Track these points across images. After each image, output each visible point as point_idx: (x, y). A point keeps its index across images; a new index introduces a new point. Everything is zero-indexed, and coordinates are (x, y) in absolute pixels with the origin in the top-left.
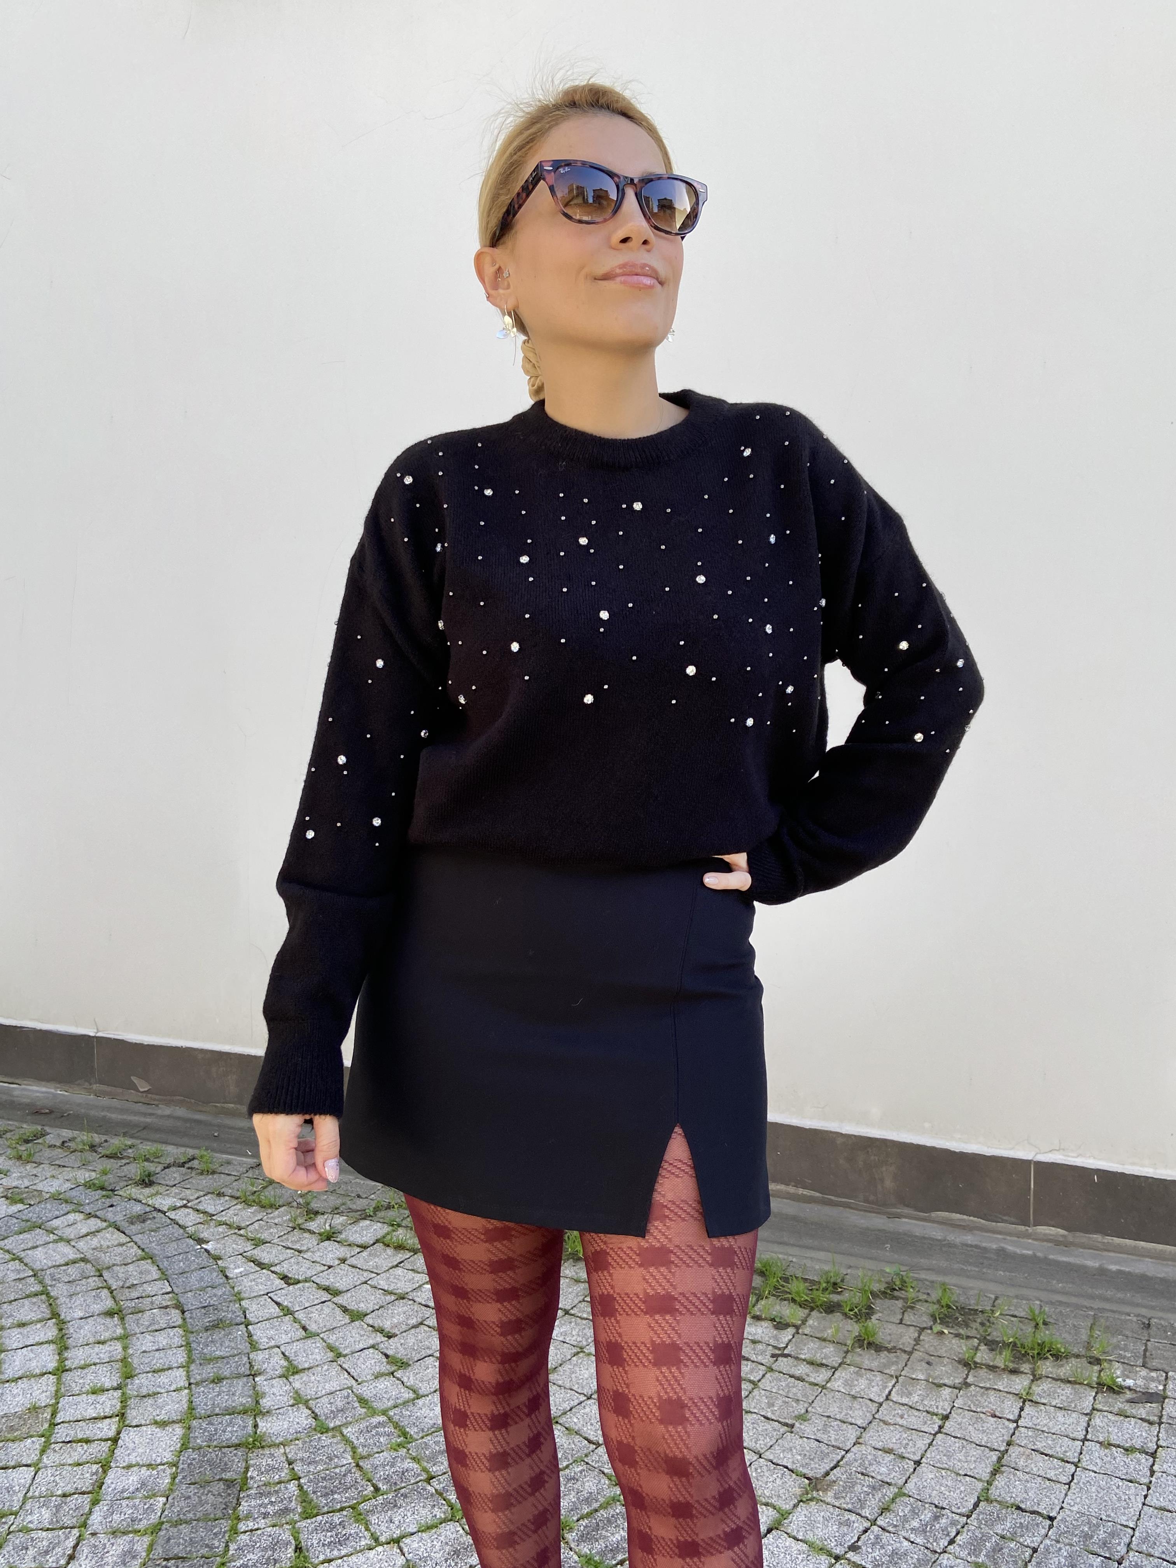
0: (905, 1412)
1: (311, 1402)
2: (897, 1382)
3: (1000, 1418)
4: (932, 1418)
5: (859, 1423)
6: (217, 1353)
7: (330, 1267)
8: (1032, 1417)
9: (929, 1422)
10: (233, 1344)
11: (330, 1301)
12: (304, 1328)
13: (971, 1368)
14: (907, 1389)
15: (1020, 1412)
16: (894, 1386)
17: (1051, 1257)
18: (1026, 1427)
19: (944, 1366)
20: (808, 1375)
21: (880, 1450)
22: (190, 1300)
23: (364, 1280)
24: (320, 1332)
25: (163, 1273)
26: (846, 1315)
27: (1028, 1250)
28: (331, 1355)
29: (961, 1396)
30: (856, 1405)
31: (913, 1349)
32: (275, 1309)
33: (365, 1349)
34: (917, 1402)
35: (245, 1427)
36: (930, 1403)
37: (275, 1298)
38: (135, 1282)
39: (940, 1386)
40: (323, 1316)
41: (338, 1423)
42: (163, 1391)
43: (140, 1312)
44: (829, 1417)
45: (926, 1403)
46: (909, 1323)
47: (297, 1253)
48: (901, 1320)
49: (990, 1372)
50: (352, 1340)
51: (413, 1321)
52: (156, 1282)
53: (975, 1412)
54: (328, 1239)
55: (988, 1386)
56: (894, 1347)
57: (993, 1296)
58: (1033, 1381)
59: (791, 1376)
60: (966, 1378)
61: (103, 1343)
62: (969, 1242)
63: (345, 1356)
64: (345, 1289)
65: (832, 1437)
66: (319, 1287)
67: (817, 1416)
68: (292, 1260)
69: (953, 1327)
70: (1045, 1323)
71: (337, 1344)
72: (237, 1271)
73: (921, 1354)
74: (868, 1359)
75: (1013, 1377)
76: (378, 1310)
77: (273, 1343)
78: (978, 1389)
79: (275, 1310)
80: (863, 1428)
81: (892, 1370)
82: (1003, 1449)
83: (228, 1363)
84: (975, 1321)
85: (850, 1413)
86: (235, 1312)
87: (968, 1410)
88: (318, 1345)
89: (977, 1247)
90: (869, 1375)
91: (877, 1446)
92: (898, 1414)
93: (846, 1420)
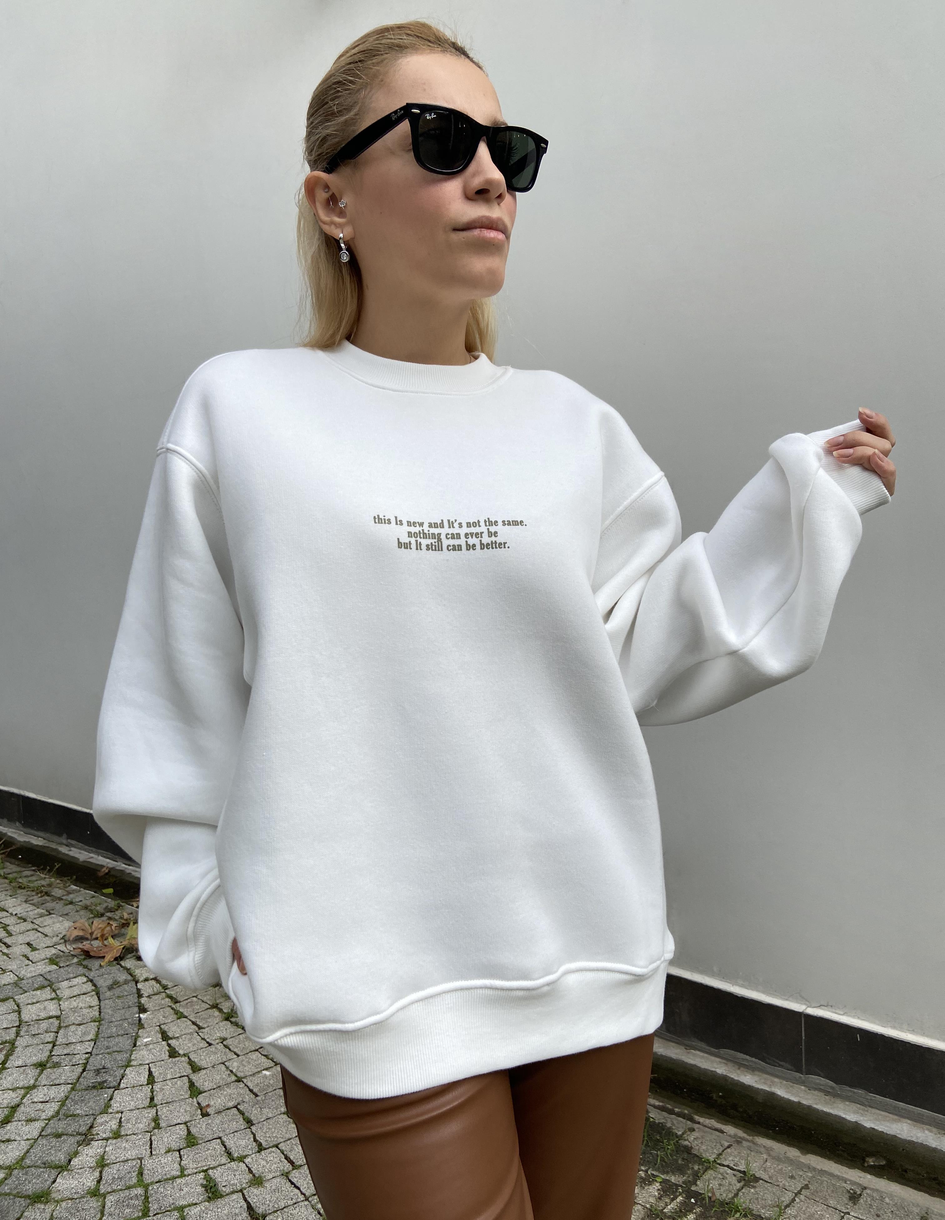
1: (106, 1166)
6: (78, 1111)
7: (210, 1044)
10: (93, 1105)
11: (187, 1076)
12: (152, 1098)
22: (93, 1061)
23: (224, 1060)
24: (160, 1103)
25: (97, 1035)
27: (796, 1096)
28: (151, 1125)
32: (144, 1077)
33: (179, 1124)
35: (46, 1180)
37: (152, 1068)
38: (74, 1041)
40: (173, 1089)
41: (109, 1189)
42: (18, 1139)
43: (57, 1067)
47: (197, 1029)
50: (177, 1114)
51: (231, 1104)
52: (87, 1043)
54: (227, 1019)
61: (13, 1090)
63: (161, 1128)
64: (205, 1067)
66: (189, 1062)
68: (189, 1035)
71: (164, 1116)
72: (145, 1040)
76: (214, 1089)
77: (121, 1108)
79: (144, 1079)
83: (78, 1121)
86: (117, 1077)
88: (150, 1115)
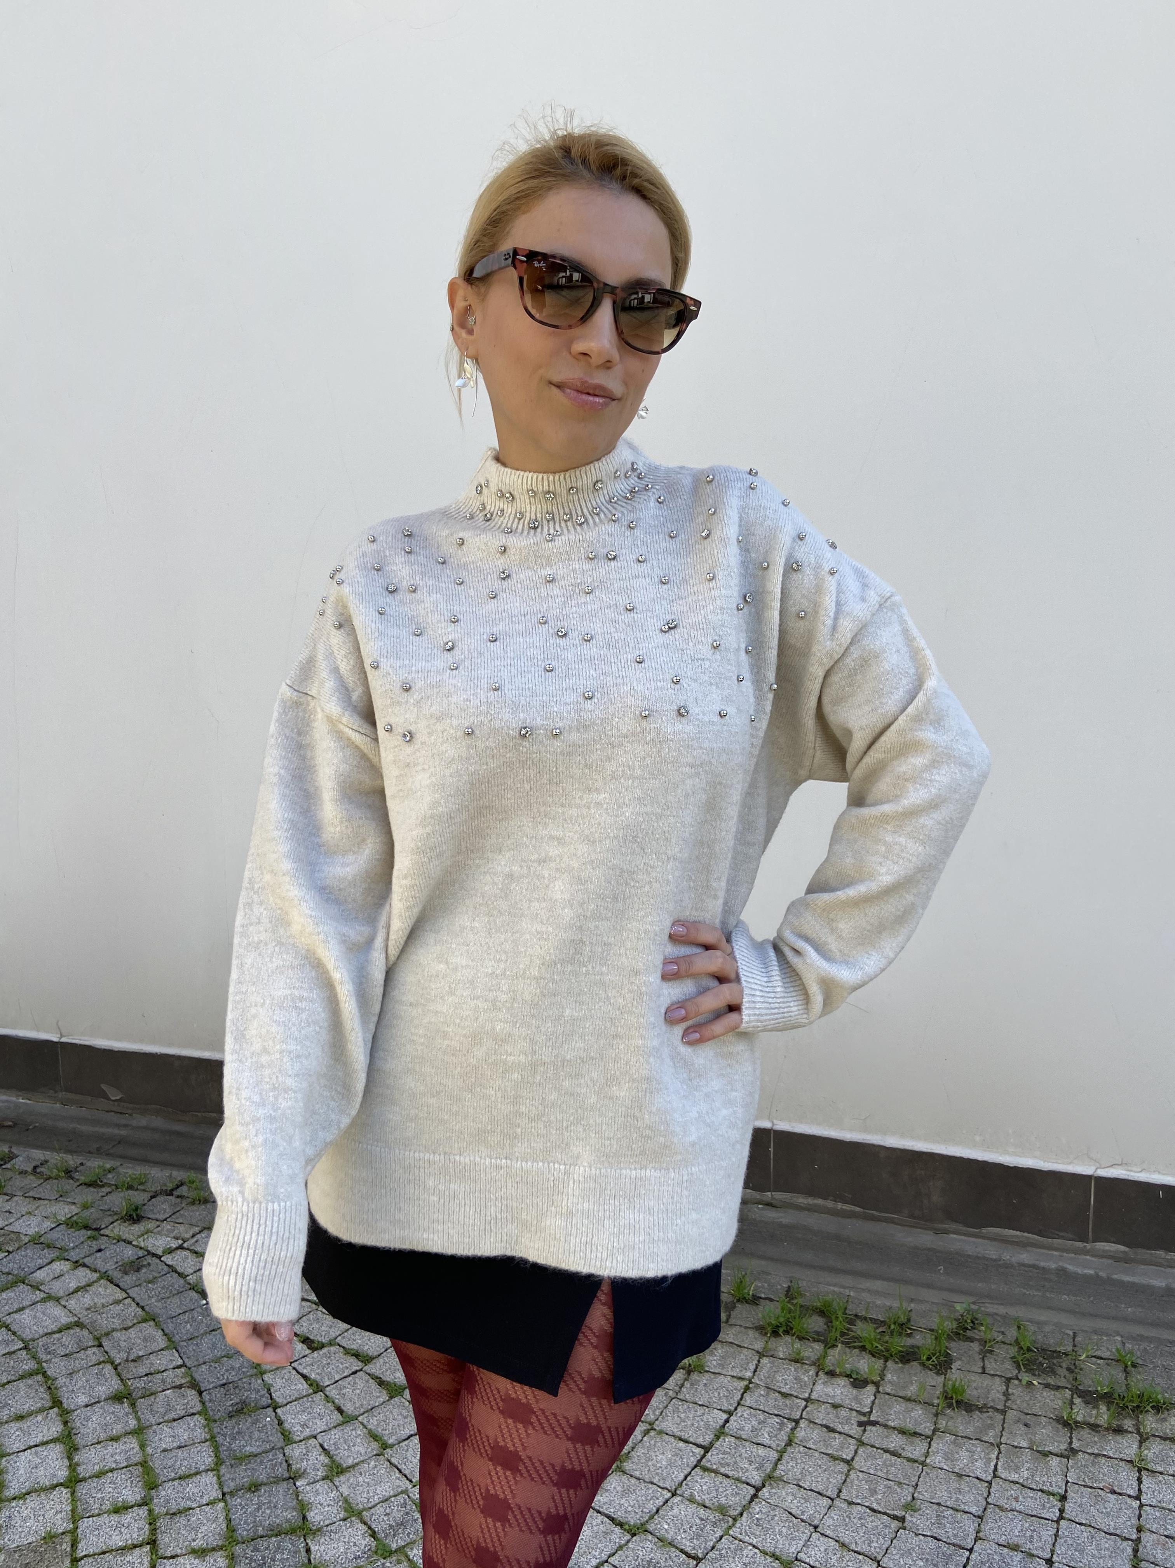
0: (1018, 1492)
1: (364, 1513)
2: (1000, 1452)
3: (1120, 1494)
4: (1049, 1499)
5: (973, 1510)
6: (248, 1449)
8: (1154, 1492)
9: (1048, 1505)
10: (263, 1435)
11: (361, 1370)
12: (340, 1410)
13: (1072, 1428)
14: (1012, 1461)
15: (1139, 1486)
16: (998, 1458)
17: (1115, 1276)
18: (1151, 1506)
19: (1044, 1427)
20: (903, 1449)
21: (1005, 1546)
22: (203, 1374)
24: (357, 1413)
25: (169, 1340)
26: (923, 1365)
27: (1089, 1268)
28: (375, 1445)
29: (1072, 1468)
30: (964, 1486)
31: (1005, 1406)
34: (1027, 1478)
35: (295, 1552)
36: (1041, 1480)
37: (300, 1368)
38: (141, 1353)
39: (1046, 1454)
40: (358, 1391)
41: (401, 1543)
42: (194, 1506)
43: (152, 1394)
44: (939, 1504)
45: (1038, 1479)
46: (992, 1372)
48: (983, 1368)
49: (1094, 1433)
50: (396, 1423)
52: (164, 1352)
53: (1091, 1487)
55: (1096, 1451)
56: (985, 1405)
57: (1071, 1333)
58: (1141, 1443)
59: (886, 1451)
60: (1071, 1443)
61: (115, 1439)
62: (1027, 1262)
63: (392, 1446)
64: (375, 1354)
65: (948, 1531)
66: (347, 1351)
67: (927, 1504)
68: (311, 1316)
69: (1039, 1375)
70: (1134, 1365)
71: (380, 1430)
73: (1015, 1412)
74: (960, 1422)
75: (1119, 1438)
77: (307, 1432)
78: (1087, 1456)
79: (302, 1386)
80: (979, 1517)
81: (990, 1436)
82: (1134, 1537)
83: (262, 1462)
84: (1061, 1367)
85: (961, 1497)
86: (259, 1391)
87: (1085, 1486)
88: (359, 1432)
89: (1034, 1266)
90: (968, 1444)
91: (1001, 1542)
92: (1011, 1495)
93: (958, 1508)
